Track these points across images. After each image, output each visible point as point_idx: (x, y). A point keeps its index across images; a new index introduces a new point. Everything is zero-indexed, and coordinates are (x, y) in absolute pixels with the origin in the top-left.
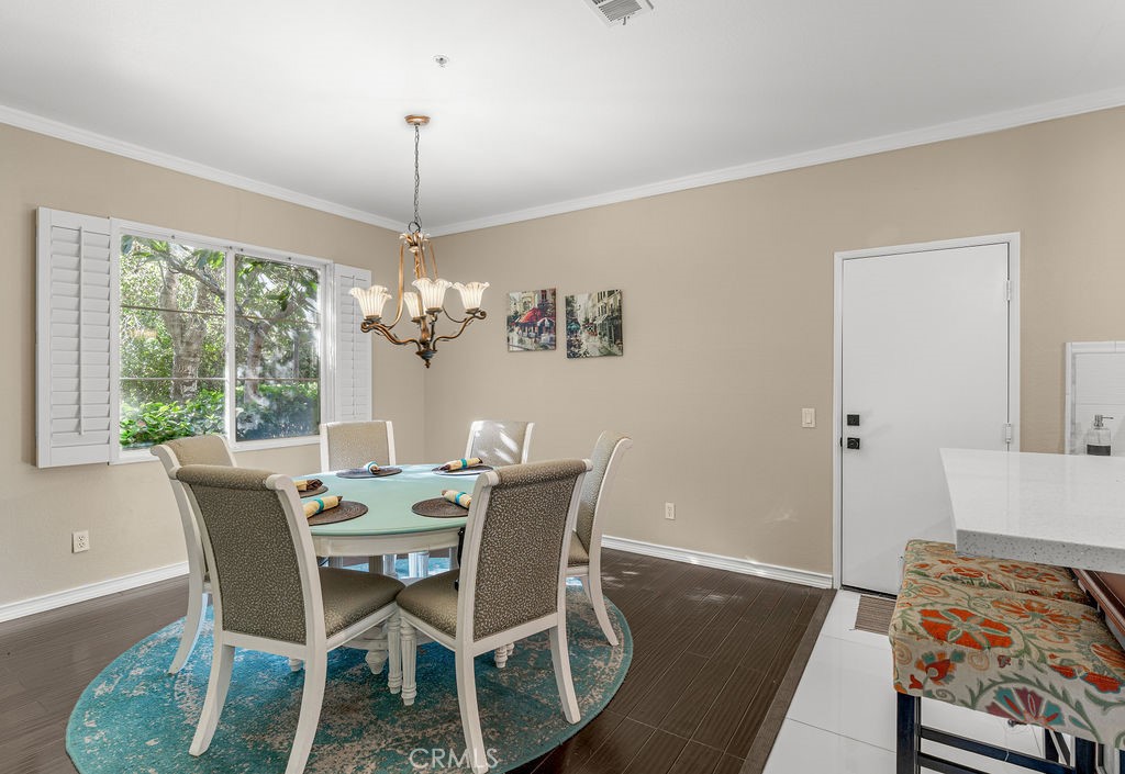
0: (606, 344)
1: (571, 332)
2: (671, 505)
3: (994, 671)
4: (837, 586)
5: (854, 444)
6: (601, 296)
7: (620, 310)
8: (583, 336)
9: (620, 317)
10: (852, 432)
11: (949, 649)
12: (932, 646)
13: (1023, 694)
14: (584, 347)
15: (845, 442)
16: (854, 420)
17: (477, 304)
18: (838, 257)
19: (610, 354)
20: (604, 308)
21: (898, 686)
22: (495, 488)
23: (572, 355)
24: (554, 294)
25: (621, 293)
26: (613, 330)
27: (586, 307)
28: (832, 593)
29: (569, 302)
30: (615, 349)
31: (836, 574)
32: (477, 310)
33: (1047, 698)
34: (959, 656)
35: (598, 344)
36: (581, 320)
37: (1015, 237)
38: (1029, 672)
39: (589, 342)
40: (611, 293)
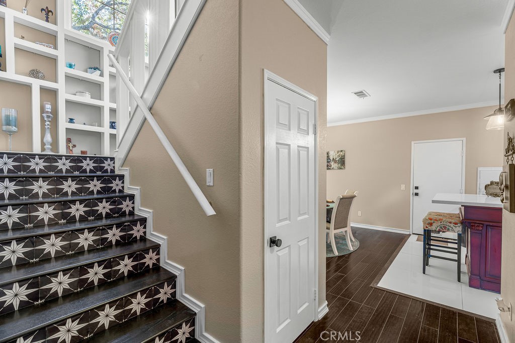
0: (340, 166)
1: (328, 162)
2: (360, 212)
3: (439, 224)
4: (411, 233)
5: (417, 194)
6: (338, 152)
7: (344, 156)
8: (332, 163)
10: (416, 191)
11: (432, 221)
12: (430, 221)
13: (444, 227)
14: (332, 166)
15: (414, 194)
16: (417, 188)
18: (413, 143)
19: (341, 169)
20: (339, 156)
21: (424, 228)
22: (341, 199)
23: (328, 169)
25: (345, 151)
26: (342, 162)
27: (333, 155)
28: (410, 235)
29: (328, 153)
30: (343, 167)
31: (411, 231)
33: (447, 227)
34: (434, 222)
35: (337, 166)
36: (331, 159)
37: (464, 139)
38: (445, 223)
39: (333, 165)
40: (341, 151)
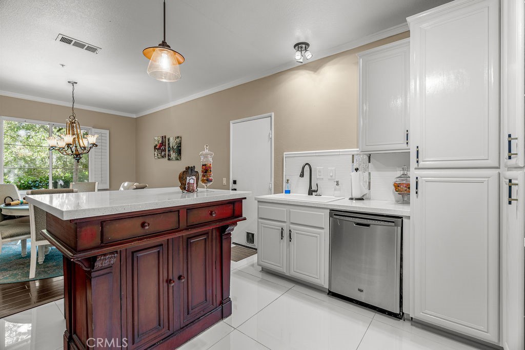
1: (169, 151)
7: (180, 143)
9: (180, 146)
10: (235, 186)
16: (235, 182)
17: (95, 142)
18: (231, 122)
23: (169, 159)
24: (165, 138)
25: (181, 138)
27: (172, 142)
29: (169, 140)
32: (94, 144)
36: (171, 147)
37: (272, 115)
